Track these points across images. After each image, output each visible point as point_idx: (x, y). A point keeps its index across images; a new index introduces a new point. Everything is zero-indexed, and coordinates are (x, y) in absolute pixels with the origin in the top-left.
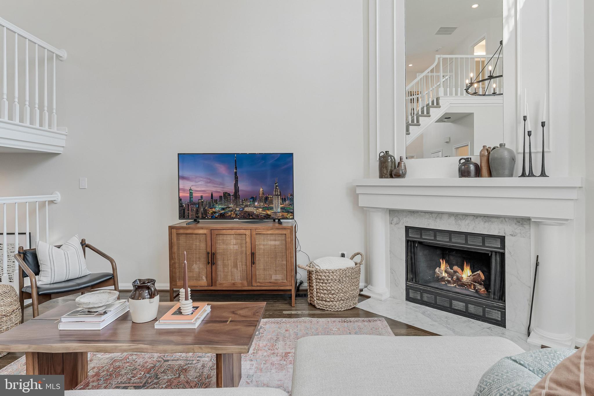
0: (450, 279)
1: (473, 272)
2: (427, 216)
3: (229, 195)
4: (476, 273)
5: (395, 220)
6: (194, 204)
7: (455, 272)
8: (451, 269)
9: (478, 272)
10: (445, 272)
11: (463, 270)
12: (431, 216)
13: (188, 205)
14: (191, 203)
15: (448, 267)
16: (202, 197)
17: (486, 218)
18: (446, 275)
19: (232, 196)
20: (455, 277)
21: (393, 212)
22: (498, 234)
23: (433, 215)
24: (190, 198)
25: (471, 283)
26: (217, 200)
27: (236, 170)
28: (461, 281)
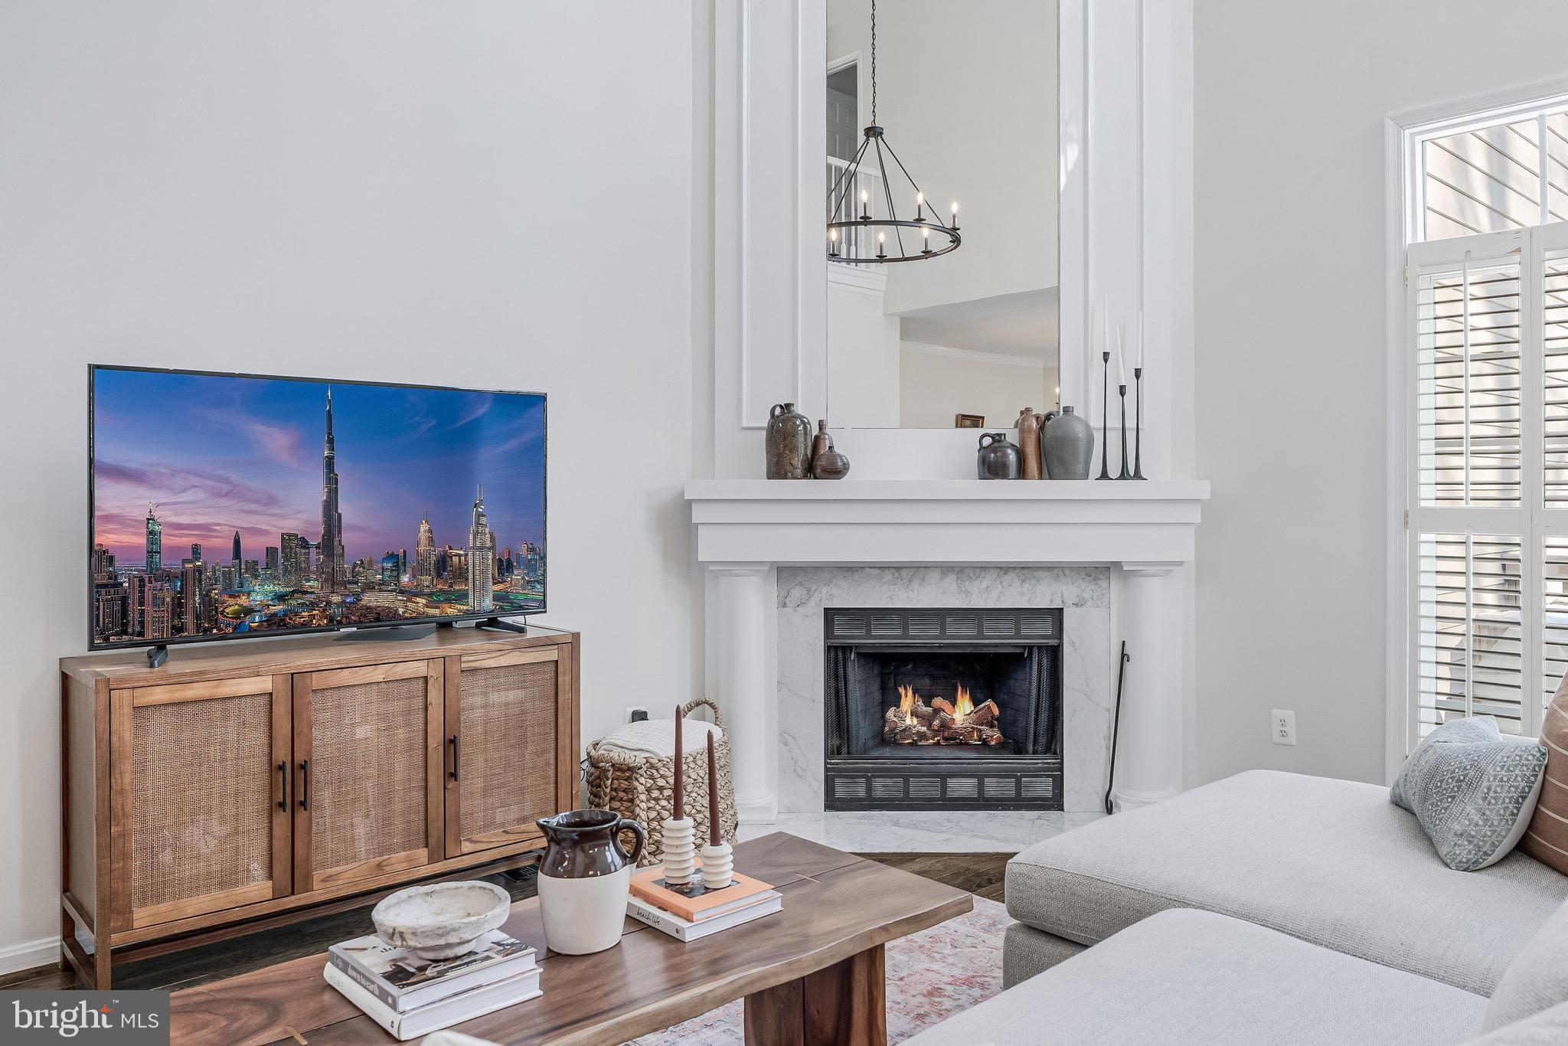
0: (924, 729)
1: (975, 706)
2: (888, 576)
3: (304, 543)
4: (982, 705)
5: (797, 593)
6: (169, 577)
7: (937, 711)
8: (928, 704)
9: (987, 703)
10: (912, 715)
11: (954, 703)
12: (897, 575)
13: (142, 580)
14: (155, 573)
15: (920, 703)
16: (196, 550)
17: (1025, 572)
18: (915, 721)
19: (313, 551)
20: (936, 723)
21: (787, 573)
22: (1050, 605)
23: (904, 573)
24: (151, 553)
25: (972, 728)
26: (256, 563)
27: (332, 448)
28: (950, 728)
